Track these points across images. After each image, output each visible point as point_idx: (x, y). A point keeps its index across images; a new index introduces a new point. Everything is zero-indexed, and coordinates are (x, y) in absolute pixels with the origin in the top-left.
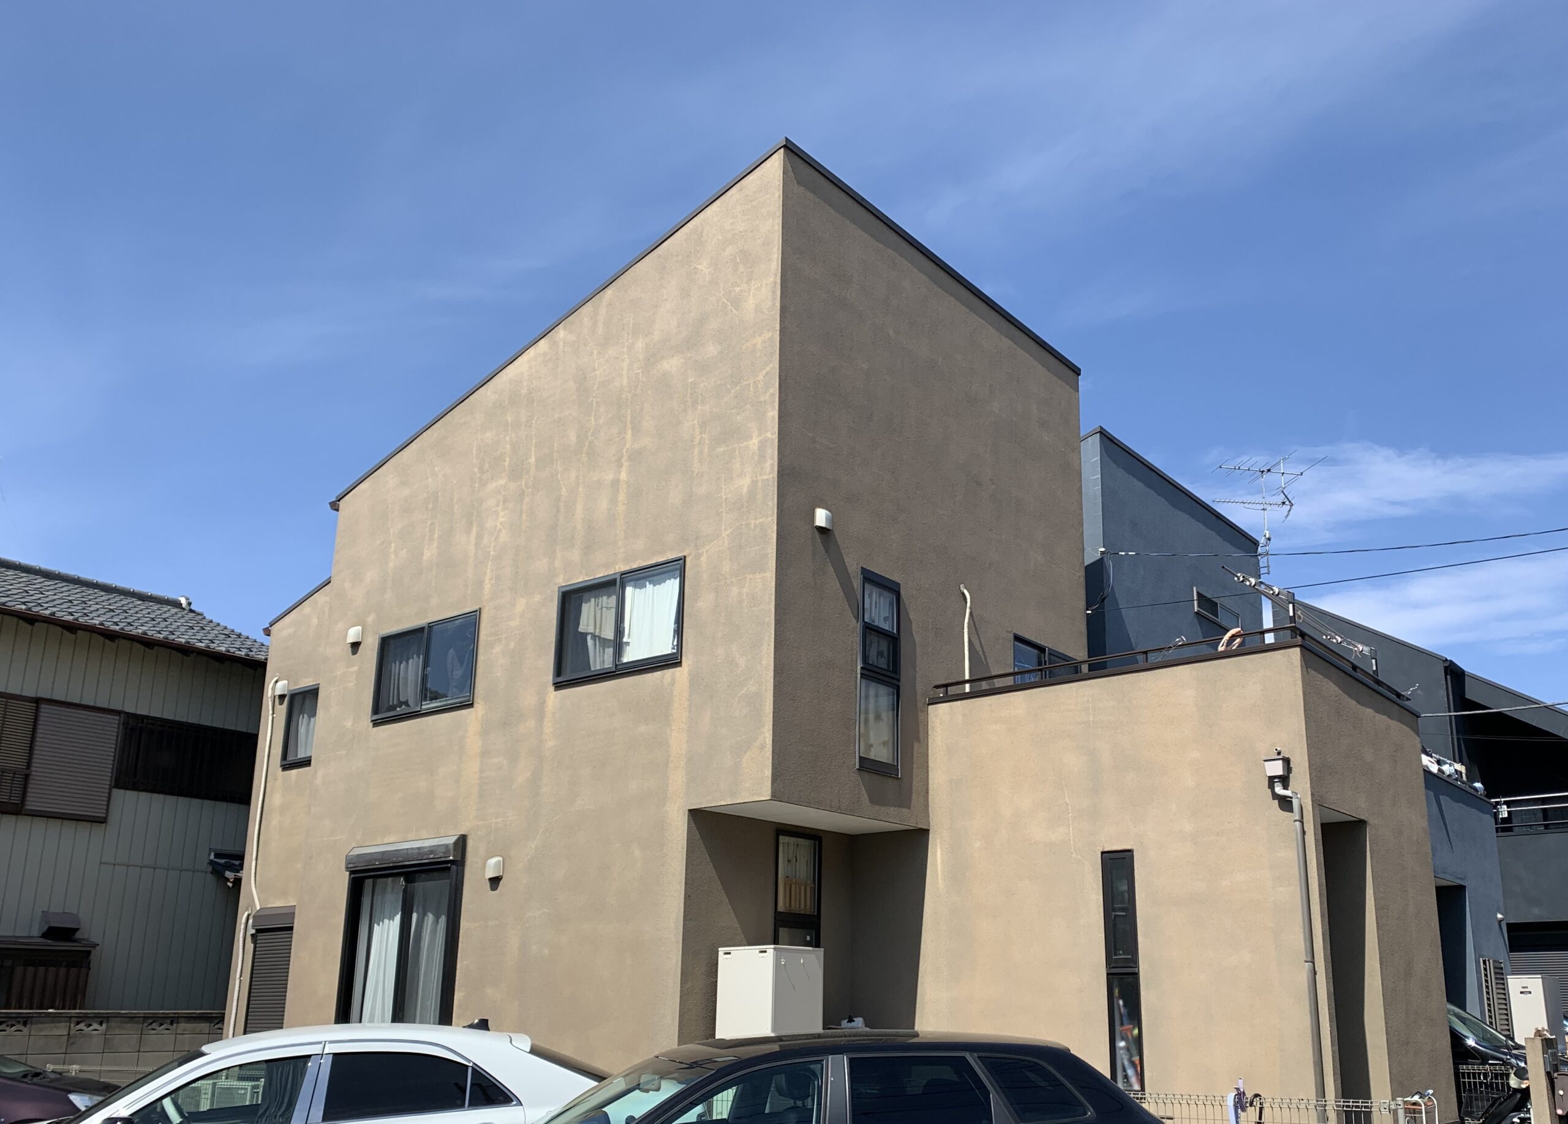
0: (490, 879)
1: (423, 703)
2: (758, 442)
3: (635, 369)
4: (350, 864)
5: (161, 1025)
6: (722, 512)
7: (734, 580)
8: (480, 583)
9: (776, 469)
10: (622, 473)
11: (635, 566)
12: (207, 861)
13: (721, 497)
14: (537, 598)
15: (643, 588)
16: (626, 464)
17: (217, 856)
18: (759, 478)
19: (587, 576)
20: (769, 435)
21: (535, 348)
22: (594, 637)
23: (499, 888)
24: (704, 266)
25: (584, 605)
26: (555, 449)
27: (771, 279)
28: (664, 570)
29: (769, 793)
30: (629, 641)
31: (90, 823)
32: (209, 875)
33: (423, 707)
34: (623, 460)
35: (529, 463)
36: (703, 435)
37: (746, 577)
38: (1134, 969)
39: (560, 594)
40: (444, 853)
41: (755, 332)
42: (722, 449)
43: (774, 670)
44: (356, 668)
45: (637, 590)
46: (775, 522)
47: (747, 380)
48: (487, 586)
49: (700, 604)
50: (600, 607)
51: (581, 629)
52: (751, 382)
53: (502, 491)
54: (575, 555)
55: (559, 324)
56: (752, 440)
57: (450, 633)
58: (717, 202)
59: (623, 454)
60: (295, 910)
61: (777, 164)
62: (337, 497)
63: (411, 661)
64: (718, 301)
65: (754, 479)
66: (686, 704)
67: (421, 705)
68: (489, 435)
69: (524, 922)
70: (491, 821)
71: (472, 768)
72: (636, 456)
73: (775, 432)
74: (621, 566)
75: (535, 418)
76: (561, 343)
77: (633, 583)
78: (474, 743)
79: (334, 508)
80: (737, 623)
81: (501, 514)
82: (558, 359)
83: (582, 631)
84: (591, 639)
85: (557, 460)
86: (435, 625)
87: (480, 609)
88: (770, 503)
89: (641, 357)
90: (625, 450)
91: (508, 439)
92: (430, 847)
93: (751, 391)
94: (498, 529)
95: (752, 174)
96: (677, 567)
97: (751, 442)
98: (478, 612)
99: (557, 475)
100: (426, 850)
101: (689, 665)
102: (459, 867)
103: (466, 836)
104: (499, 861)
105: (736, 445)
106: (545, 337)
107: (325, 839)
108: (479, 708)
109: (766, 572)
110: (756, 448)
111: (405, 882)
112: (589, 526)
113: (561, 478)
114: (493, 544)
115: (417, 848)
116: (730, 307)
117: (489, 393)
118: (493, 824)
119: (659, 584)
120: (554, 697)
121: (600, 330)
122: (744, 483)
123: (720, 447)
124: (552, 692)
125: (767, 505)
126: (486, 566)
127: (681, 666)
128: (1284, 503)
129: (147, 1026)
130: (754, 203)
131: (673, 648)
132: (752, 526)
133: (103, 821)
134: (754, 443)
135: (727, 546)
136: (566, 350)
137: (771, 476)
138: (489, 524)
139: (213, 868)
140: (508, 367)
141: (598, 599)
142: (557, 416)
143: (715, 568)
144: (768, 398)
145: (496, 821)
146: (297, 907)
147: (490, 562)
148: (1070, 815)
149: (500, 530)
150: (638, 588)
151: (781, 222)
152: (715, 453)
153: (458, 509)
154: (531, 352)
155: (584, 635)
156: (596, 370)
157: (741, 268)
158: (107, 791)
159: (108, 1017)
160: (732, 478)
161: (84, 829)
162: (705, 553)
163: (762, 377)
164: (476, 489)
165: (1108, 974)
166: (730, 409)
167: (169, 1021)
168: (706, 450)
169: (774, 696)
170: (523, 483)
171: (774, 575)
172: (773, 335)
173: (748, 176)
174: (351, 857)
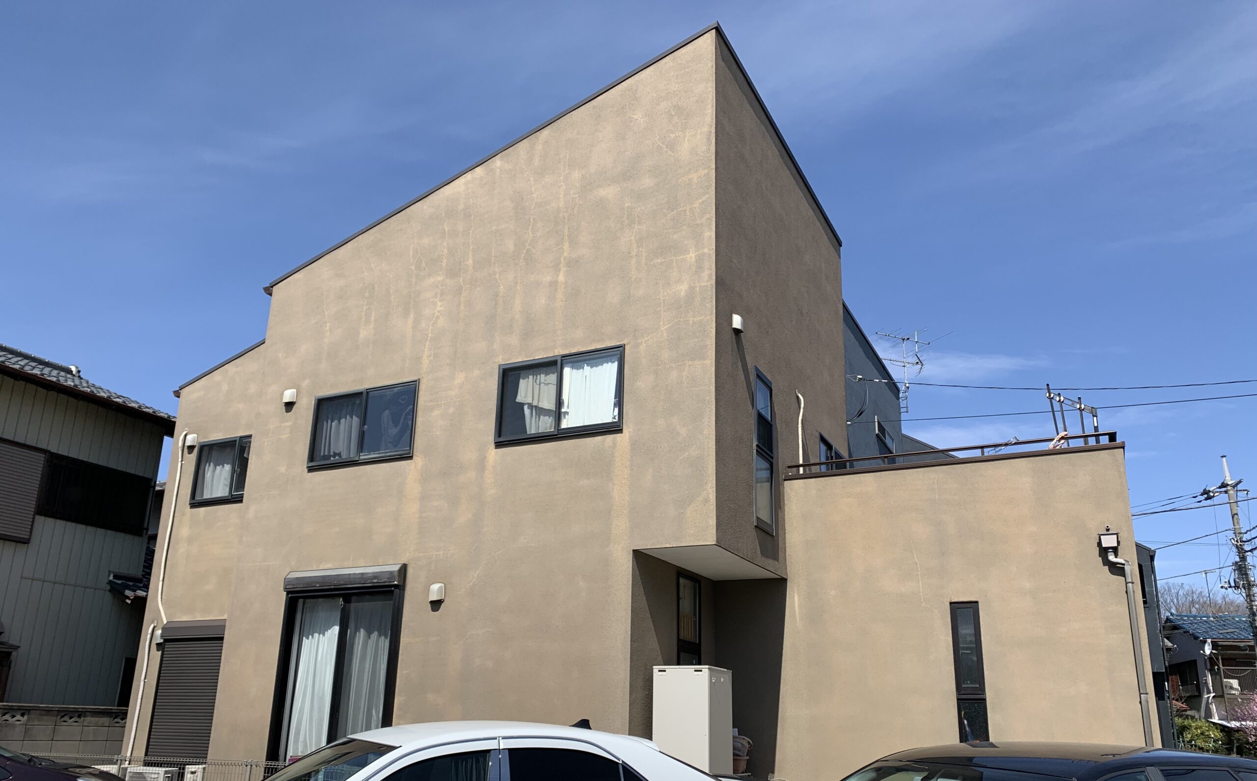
0: (432, 602)
1: (361, 454)
2: (695, 256)
3: (572, 194)
4: (288, 585)
5: (71, 718)
6: (660, 310)
7: (674, 365)
8: (419, 359)
9: (714, 277)
10: (560, 276)
11: (574, 351)
12: (106, 581)
13: (660, 298)
14: (476, 373)
15: (580, 369)
16: (563, 269)
17: (115, 577)
18: (697, 285)
19: (526, 357)
20: (706, 250)
21: (472, 173)
22: (531, 406)
23: (440, 610)
24: (638, 116)
25: (521, 381)
26: (493, 255)
27: (705, 129)
28: (602, 355)
29: (715, 538)
30: (568, 411)
31: (15, 543)
32: (108, 593)
33: (361, 457)
34: (561, 266)
35: (467, 265)
36: (641, 249)
37: (686, 363)
38: (982, 696)
39: (501, 370)
40: (388, 578)
41: (690, 169)
42: (659, 261)
43: (716, 439)
44: (289, 424)
45: (575, 371)
46: (714, 320)
47: (684, 206)
48: (425, 361)
49: (639, 384)
50: (538, 382)
51: (520, 399)
52: (688, 208)
53: (440, 287)
54: (514, 340)
55: (497, 155)
56: (689, 254)
57: (388, 398)
58: (651, 67)
59: (560, 261)
60: (225, 623)
61: (709, 41)
62: (270, 284)
63: (343, 420)
64: (654, 144)
65: (692, 285)
66: (628, 463)
67: (359, 456)
68: (426, 241)
69: (467, 639)
70: (431, 554)
71: (412, 509)
72: (573, 264)
73: (713, 249)
74: (561, 351)
75: (472, 229)
76: (498, 170)
77: (571, 365)
78: (413, 488)
79: (268, 292)
80: (677, 400)
81: (439, 304)
82: (494, 183)
83: (520, 401)
84: (528, 408)
85: (495, 264)
86: (371, 391)
87: (419, 379)
88: (708, 305)
89: (577, 185)
90: (563, 258)
91: (445, 244)
92: (373, 573)
93: (688, 216)
94: (435, 315)
95: (685, 47)
96: (617, 353)
97: (688, 256)
98: (418, 382)
99: (495, 275)
100: (371, 575)
101: (629, 432)
102: (401, 591)
103: (407, 565)
104: (442, 587)
105: (673, 258)
106: (482, 165)
107: (258, 564)
108: (418, 460)
109: (705, 360)
110: (694, 260)
111: (344, 602)
112: (528, 318)
113: (499, 278)
114: (431, 328)
115: (359, 574)
116: (665, 149)
117: (425, 207)
118: (434, 555)
119: (596, 366)
120: (494, 454)
121: (536, 162)
122: (682, 289)
123: (658, 259)
124: (492, 450)
125: (706, 306)
126: (425, 345)
127: (622, 433)
128: (917, 363)
129: (60, 718)
130: (687, 70)
131: (614, 418)
132: (691, 323)
133: (26, 542)
134: (691, 256)
135: (666, 338)
136: (502, 176)
137: (709, 283)
138: (427, 312)
139: (111, 587)
140: (445, 187)
141: (537, 376)
142: (494, 228)
143: (654, 355)
144: (704, 221)
145: (437, 553)
146: (227, 620)
147: (428, 342)
148: (920, 572)
149: (438, 317)
150: (575, 369)
151: (714, 85)
152: (652, 263)
153: (395, 298)
154: (469, 176)
155: (521, 405)
156: (532, 193)
157: (676, 119)
158: (32, 516)
159: (29, 710)
160: (669, 284)
161: (9, 547)
162: (644, 343)
163: (698, 205)
164: (413, 283)
165: (958, 699)
166: (667, 229)
167: (77, 715)
168: (644, 261)
169: (716, 461)
170: (461, 280)
171: (714, 363)
172: (708, 172)
173: (681, 49)
174: (289, 580)
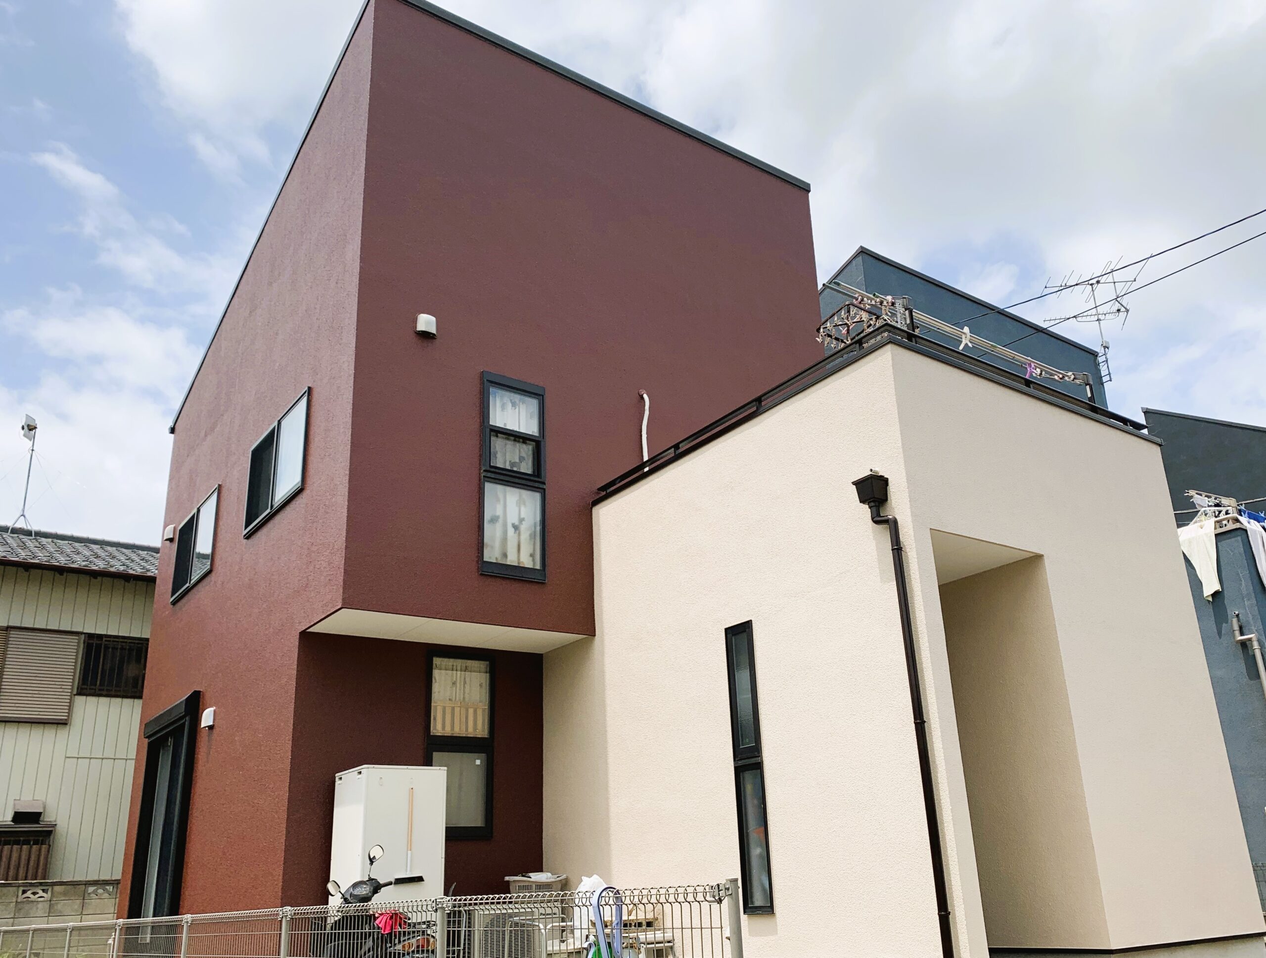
0: (208, 729)
4: (146, 731)
23: (212, 737)
31: (56, 725)
33: (192, 581)
38: (758, 759)
39: (251, 454)
68: (234, 334)
78: (210, 606)
86: (201, 508)
92: (176, 705)
95: (359, 25)
101: (307, 490)
102: (192, 722)
103: (200, 692)
104: (212, 711)
105: (340, 270)
108: (214, 573)
111: (174, 742)
120: (244, 550)
124: (244, 545)
127: (303, 493)
128: (1119, 310)
133: (63, 723)
158: (70, 697)
161: (49, 733)
165: (736, 768)
168: (326, 284)
169: (349, 501)
173: (358, 29)
174: (147, 725)
